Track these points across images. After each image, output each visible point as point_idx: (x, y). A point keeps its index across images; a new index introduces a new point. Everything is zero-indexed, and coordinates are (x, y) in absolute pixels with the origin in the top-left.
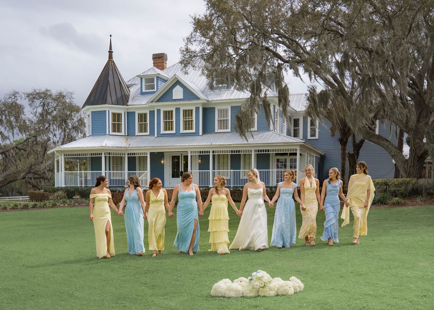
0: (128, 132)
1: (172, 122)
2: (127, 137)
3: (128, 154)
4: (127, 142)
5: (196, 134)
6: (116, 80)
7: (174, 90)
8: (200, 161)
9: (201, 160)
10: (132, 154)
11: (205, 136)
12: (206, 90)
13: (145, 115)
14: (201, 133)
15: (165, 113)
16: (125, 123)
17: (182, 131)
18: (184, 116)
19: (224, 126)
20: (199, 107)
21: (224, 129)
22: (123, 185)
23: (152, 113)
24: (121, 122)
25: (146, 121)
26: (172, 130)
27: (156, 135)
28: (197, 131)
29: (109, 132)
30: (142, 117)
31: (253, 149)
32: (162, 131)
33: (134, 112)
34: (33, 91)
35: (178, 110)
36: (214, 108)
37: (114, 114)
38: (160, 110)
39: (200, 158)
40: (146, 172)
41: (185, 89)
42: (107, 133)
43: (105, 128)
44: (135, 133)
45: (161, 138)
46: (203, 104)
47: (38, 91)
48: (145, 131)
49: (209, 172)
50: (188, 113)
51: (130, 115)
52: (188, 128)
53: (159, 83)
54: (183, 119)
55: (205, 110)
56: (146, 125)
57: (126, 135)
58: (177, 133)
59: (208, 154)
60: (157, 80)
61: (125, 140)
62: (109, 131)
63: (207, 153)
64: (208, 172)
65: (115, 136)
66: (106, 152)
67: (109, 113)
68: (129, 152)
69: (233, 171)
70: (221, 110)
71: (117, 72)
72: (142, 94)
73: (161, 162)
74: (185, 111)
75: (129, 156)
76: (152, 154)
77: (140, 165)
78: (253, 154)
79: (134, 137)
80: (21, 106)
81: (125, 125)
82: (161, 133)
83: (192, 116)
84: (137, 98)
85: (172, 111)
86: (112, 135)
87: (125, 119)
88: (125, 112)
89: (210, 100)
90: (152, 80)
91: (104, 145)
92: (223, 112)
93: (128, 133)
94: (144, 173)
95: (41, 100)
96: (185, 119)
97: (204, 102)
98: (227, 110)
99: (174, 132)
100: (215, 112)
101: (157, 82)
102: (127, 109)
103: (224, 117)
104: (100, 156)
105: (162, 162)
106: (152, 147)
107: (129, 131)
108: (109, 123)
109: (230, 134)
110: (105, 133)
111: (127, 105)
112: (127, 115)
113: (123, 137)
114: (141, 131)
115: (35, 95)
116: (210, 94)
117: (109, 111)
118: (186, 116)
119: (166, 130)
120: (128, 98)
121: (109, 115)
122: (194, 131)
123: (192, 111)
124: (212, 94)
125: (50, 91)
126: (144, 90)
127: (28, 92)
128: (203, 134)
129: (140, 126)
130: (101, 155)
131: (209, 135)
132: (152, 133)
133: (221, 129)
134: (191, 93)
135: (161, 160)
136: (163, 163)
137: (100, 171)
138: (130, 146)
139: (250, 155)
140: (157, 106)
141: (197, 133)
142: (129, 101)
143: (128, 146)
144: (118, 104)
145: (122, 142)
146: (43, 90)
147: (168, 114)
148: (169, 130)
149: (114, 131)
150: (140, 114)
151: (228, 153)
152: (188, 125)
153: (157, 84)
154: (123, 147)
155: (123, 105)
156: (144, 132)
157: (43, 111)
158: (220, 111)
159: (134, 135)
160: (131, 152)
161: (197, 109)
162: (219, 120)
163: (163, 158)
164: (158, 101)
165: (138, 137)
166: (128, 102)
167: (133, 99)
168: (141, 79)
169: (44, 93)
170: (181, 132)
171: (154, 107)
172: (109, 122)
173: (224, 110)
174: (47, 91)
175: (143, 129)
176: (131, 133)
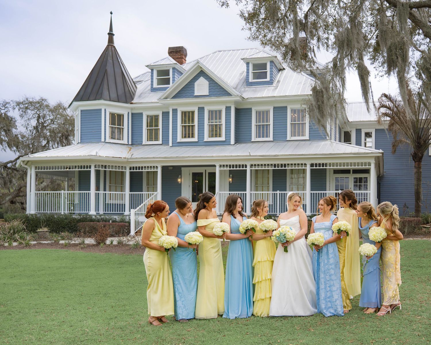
0: (132, 139)
1: (193, 126)
2: (130, 146)
3: (130, 169)
4: (130, 152)
5: (226, 143)
6: (117, 71)
7: (196, 84)
8: (230, 180)
9: (233, 178)
10: (136, 167)
11: (238, 146)
12: (239, 86)
13: (156, 117)
14: (233, 141)
15: (184, 114)
16: (128, 127)
17: (206, 138)
18: (209, 119)
19: (263, 133)
20: (230, 107)
21: (263, 137)
22: (122, 211)
23: (166, 114)
24: (123, 126)
25: (157, 125)
26: (193, 137)
27: (171, 144)
28: (227, 138)
29: (105, 139)
30: (153, 120)
31: (308, 163)
32: (180, 139)
33: (141, 114)
34: (24, 99)
35: (201, 110)
36: (251, 109)
37: (112, 115)
38: (176, 110)
39: (231, 175)
40: (156, 193)
41: (212, 82)
42: (103, 140)
43: (99, 133)
44: (142, 142)
45: (178, 148)
46: (236, 103)
47: (31, 100)
48: (157, 139)
49: (246, 194)
50: (215, 114)
51: (136, 117)
52: (215, 135)
53: (176, 76)
54: (209, 123)
55: (237, 111)
56: (157, 130)
57: (130, 143)
58: (200, 142)
59: (244, 169)
60: (173, 72)
61: (128, 149)
62: (105, 136)
63: (243, 167)
64: (243, 194)
65: (114, 145)
66: (97, 164)
67: (105, 113)
68: (132, 165)
69: (280, 194)
70: (260, 112)
71: (120, 61)
72: (153, 90)
73: (177, 180)
74: (211, 112)
75: (132, 171)
76: (164, 168)
77: (148, 184)
78: (308, 169)
79: (141, 147)
80: (12, 118)
81: (128, 130)
82: (179, 140)
83: (220, 118)
84: (146, 95)
85: (193, 113)
86: (110, 143)
87: (128, 123)
88: (128, 113)
89: (245, 98)
90: (167, 73)
91: (94, 154)
92: (262, 115)
93: (132, 142)
94: (153, 194)
95: (36, 111)
96: (211, 123)
97: (238, 98)
98: (268, 112)
99: (195, 139)
100: (251, 114)
101: (173, 75)
102: (132, 109)
103: (263, 122)
104: (88, 169)
105: (179, 180)
106: (165, 158)
107: (134, 138)
108: (105, 127)
109: (272, 144)
110: (100, 140)
111: (132, 103)
112: (132, 117)
113: (125, 146)
114: (150, 138)
115: (26, 104)
116: (244, 91)
117: (105, 110)
118: (212, 119)
119: (185, 137)
120: (134, 95)
121: (105, 115)
122: (223, 138)
123: (220, 111)
124: (247, 90)
125: (46, 100)
126: (155, 86)
127: (18, 100)
128: (235, 143)
129: (150, 132)
130: (90, 168)
131: (243, 145)
132: (165, 142)
133: (259, 137)
134: (219, 88)
135: (178, 178)
136: (180, 183)
137: (87, 192)
138: (133, 157)
139: (304, 171)
140: (173, 104)
141: (227, 141)
142: (135, 99)
143: (130, 157)
144: (118, 101)
145: (122, 152)
146: (37, 99)
147: (188, 116)
148: (189, 137)
149: (113, 137)
150: (151, 116)
151: (270, 168)
152: (215, 131)
153: (174, 77)
154: (122, 157)
155: (126, 102)
156: (155, 140)
157: (38, 124)
158: (258, 113)
159: (140, 144)
160: (135, 165)
161: (228, 109)
162: (257, 125)
163: (180, 176)
164: (174, 97)
165: (146, 147)
166: (133, 99)
167: (140, 96)
168: (152, 70)
169: (38, 103)
170: (205, 140)
171: (168, 105)
172: (105, 124)
173: (263, 112)
174: (43, 100)
175: (153, 135)
176: (136, 142)
